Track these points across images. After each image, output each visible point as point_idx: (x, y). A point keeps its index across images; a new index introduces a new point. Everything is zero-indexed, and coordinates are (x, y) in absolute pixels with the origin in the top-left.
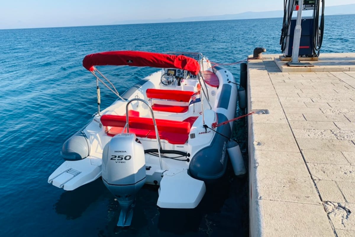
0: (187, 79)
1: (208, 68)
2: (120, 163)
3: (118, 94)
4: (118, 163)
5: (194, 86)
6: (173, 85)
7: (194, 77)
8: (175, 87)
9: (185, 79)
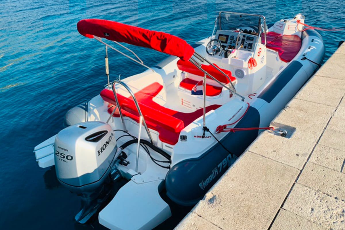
0: (240, 49)
1: (296, 32)
2: (62, 161)
3: (143, 63)
4: (61, 160)
5: (244, 61)
6: (219, 55)
7: (248, 48)
8: (221, 58)
9: (237, 49)
